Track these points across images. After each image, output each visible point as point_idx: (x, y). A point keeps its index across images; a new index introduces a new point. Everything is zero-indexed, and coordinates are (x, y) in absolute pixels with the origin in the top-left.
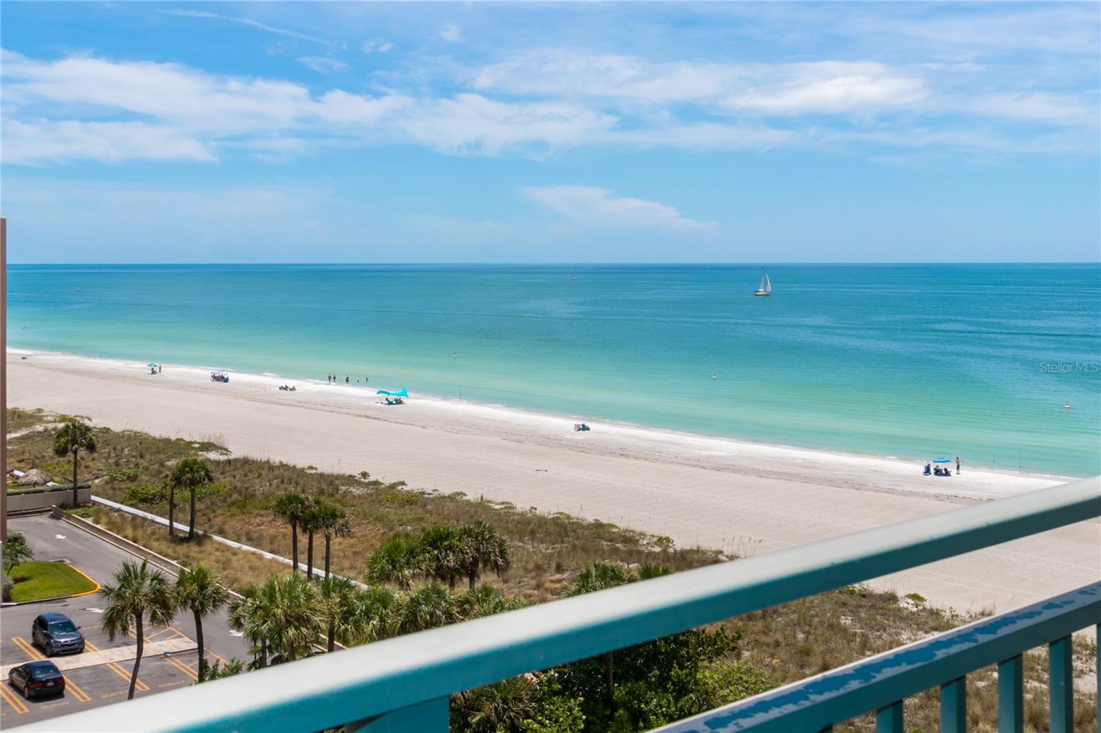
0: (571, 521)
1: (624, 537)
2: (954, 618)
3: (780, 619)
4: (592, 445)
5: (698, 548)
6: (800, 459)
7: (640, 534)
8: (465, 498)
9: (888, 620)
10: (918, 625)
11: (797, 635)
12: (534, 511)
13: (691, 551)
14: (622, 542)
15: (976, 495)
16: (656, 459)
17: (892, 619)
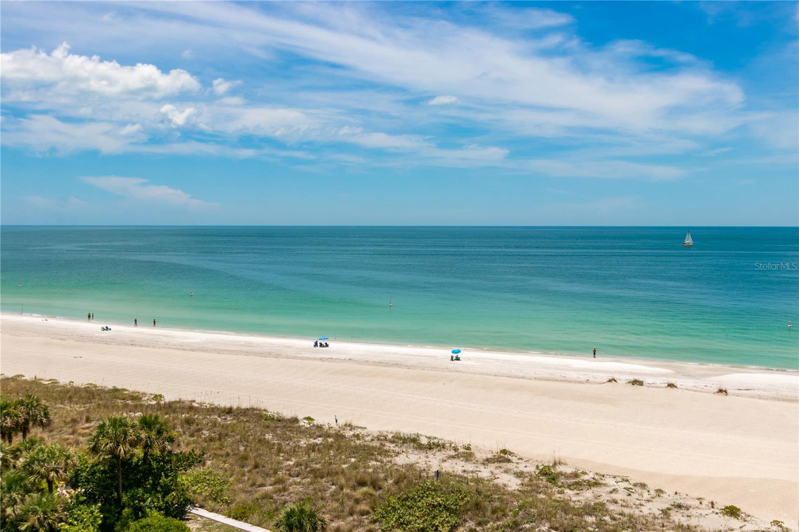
0: (97, 388)
1: (132, 396)
2: (330, 429)
3: (229, 439)
5: (180, 399)
6: (243, 341)
7: (143, 394)
8: (23, 378)
9: (293, 434)
10: (310, 435)
11: (240, 448)
12: (72, 384)
13: (175, 402)
14: (131, 400)
16: (154, 346)
17: (295, 433)
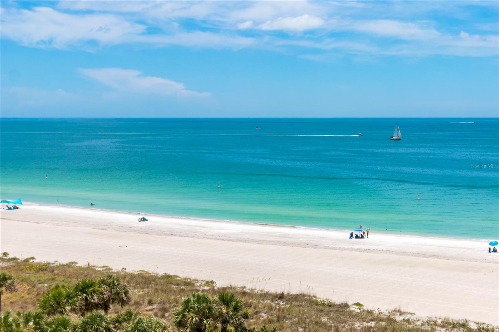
0: (150, 275)
1: (185, 282)
2: (380, 314)
3: (287, 322)
4: (151, 230)
5: (231, 286)
6: (278, 233)
7: (195, 280)
8: (77, 265)
9: (346, 318)
10: (362, 319)
11: (299, 329)
12: (124, 270)
13: (227, 288)
14: (185, 285)
15: (380, 248)
16: (193, 236)
17: (348, 317)
